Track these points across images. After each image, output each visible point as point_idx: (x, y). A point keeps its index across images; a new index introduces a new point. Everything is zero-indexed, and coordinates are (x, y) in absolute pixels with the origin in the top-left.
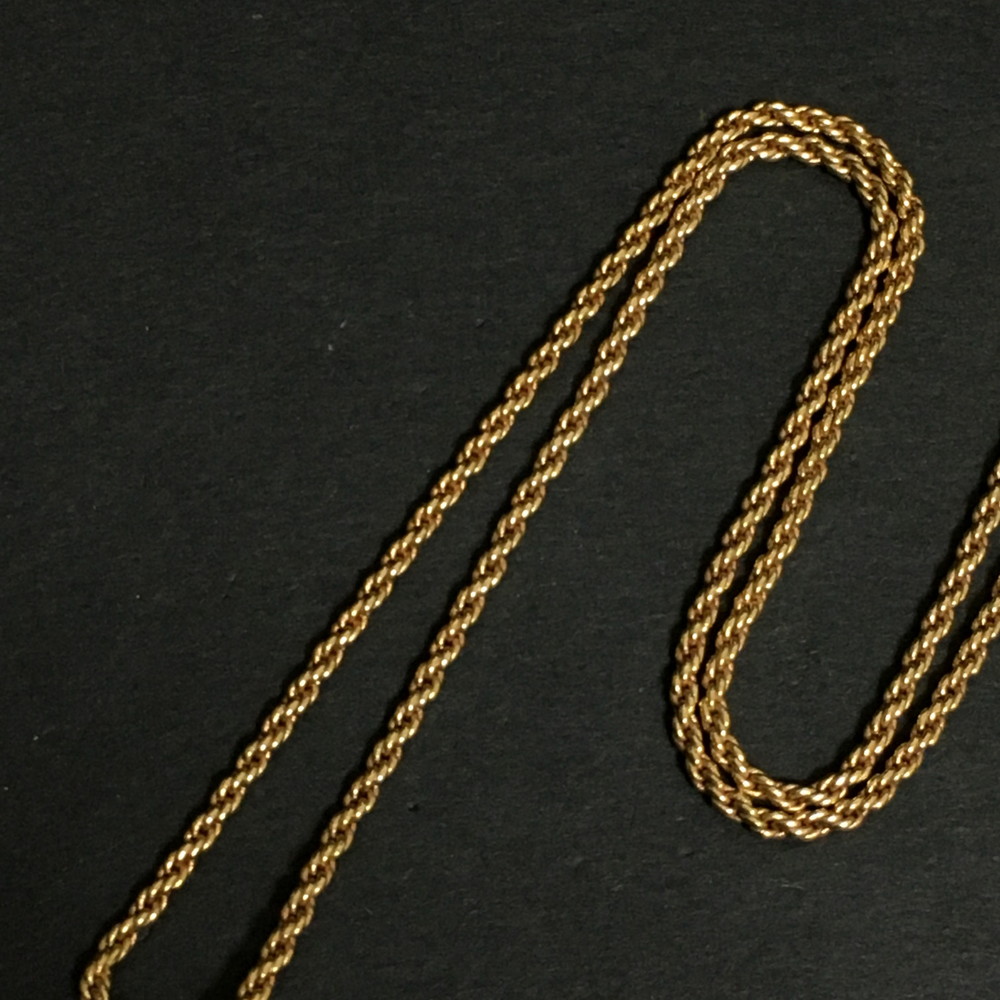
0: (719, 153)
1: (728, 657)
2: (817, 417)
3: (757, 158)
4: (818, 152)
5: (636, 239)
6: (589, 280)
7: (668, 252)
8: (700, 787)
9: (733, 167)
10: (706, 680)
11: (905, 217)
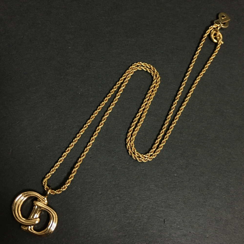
0: (133, 69)
1: (134, 137)
2: (146, 105)
3: (138, 70)
4: (146, 69)
5: (122, 80)
6: (115, 85)
7: (126, 82)
8: (130, 155)
9: (135, 71)
10: (131, 140)
11: (158, 78)
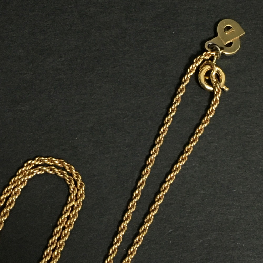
0: (25, 174)
2: (53, 250)
3: (36, 174)
4: (54, 171)
7: (10, 205)
9: (30, 177)
11: (79, 188)
